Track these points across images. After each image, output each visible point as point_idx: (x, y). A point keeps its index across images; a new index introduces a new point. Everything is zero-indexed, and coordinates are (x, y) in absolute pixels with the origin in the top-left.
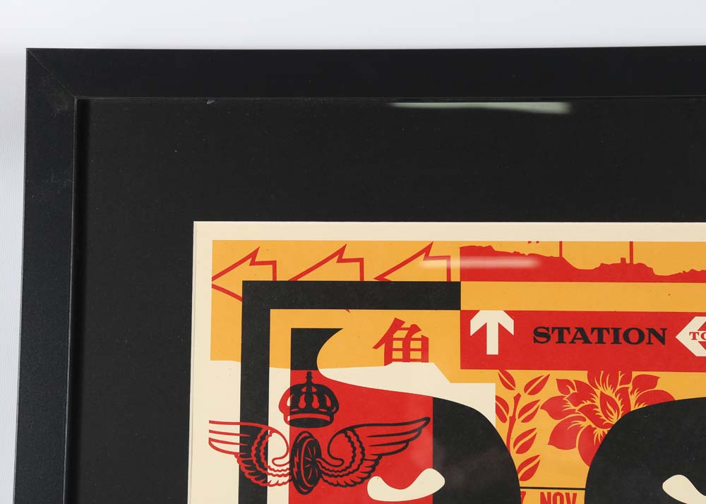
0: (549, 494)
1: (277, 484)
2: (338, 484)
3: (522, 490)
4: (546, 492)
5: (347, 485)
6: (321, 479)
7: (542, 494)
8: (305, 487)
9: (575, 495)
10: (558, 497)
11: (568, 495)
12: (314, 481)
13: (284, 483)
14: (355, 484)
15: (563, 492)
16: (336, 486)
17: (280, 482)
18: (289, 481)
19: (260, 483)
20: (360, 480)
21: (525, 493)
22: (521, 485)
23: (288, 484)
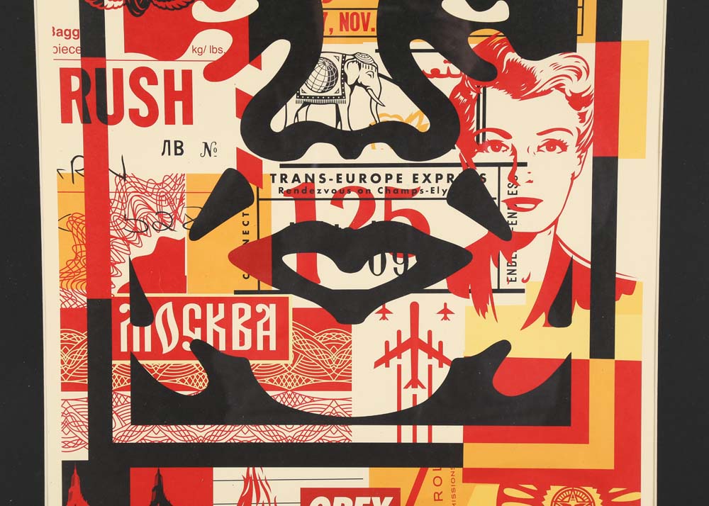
0: (347, 14)
1: (113, 7)
2: (166, 8)
3: (324, 11)
4: (344, 12)
5: (175, 8)
6: (151, 4)
7: (341, 14)
8: (138, 10)
9: (369, 14)
10: (355, 17)
11: (363, 14)
12: (145, 6)
13: (119, 7)
14: (182, 7)
15: (359, 12)
16: (164, 9)
17: (115, 6)
18: (124, 5)
19: (98, 6)
20: (185, 4)
21: (327, 13)
22: (323, 7)
23: (122, 8)
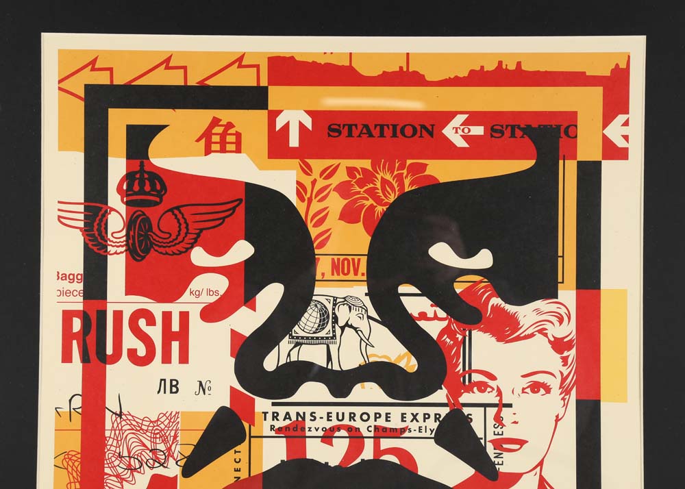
0: (339, 259)
1: (116, 253)
2: (167, 253)
3: (316, 257)
4: (336, 257)
5: (175, 254)
6: (152, 249)
7: (333, 259)
8: (140, 256)
9: (359, 260)
10: (346, 262)
11: (353, 260)
12: (147, 251)
13: (122, 253)
14: (181, 253)
15: (350, 258)
16: (164, 254)
17: (118, 252)
18: (126, 250)
19: (102, 252)
20: (184, 250)
21: (319, 259)
22: (316, 253)
23: (125, 253)
